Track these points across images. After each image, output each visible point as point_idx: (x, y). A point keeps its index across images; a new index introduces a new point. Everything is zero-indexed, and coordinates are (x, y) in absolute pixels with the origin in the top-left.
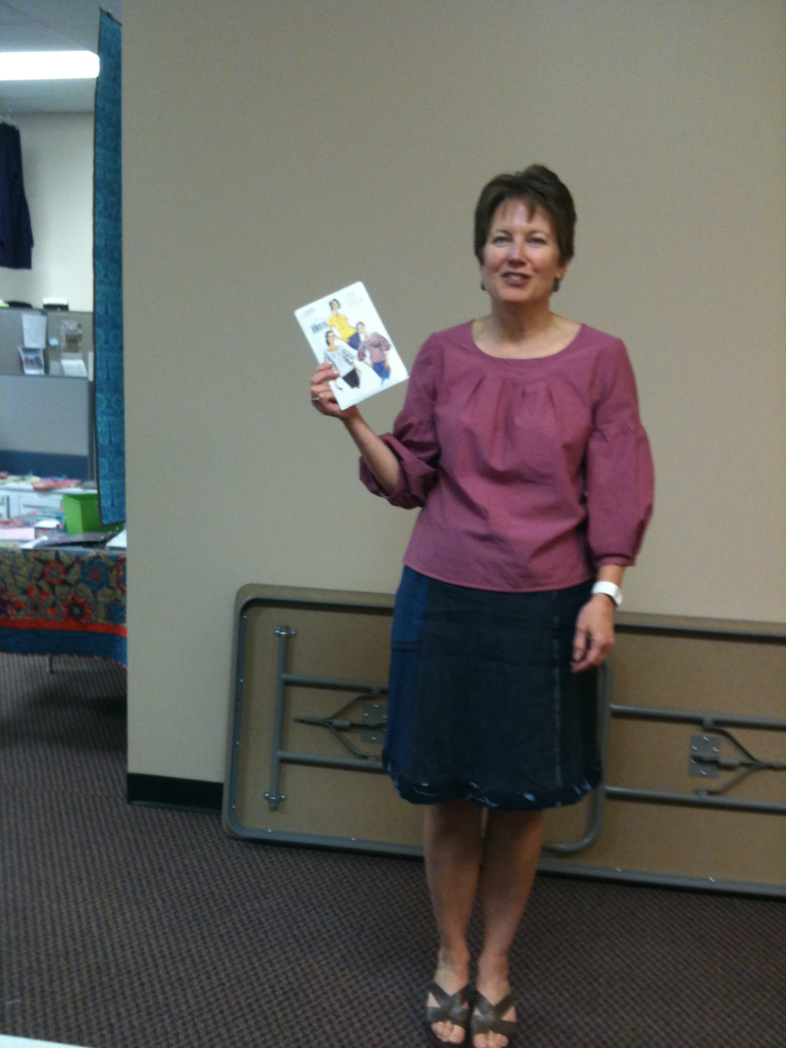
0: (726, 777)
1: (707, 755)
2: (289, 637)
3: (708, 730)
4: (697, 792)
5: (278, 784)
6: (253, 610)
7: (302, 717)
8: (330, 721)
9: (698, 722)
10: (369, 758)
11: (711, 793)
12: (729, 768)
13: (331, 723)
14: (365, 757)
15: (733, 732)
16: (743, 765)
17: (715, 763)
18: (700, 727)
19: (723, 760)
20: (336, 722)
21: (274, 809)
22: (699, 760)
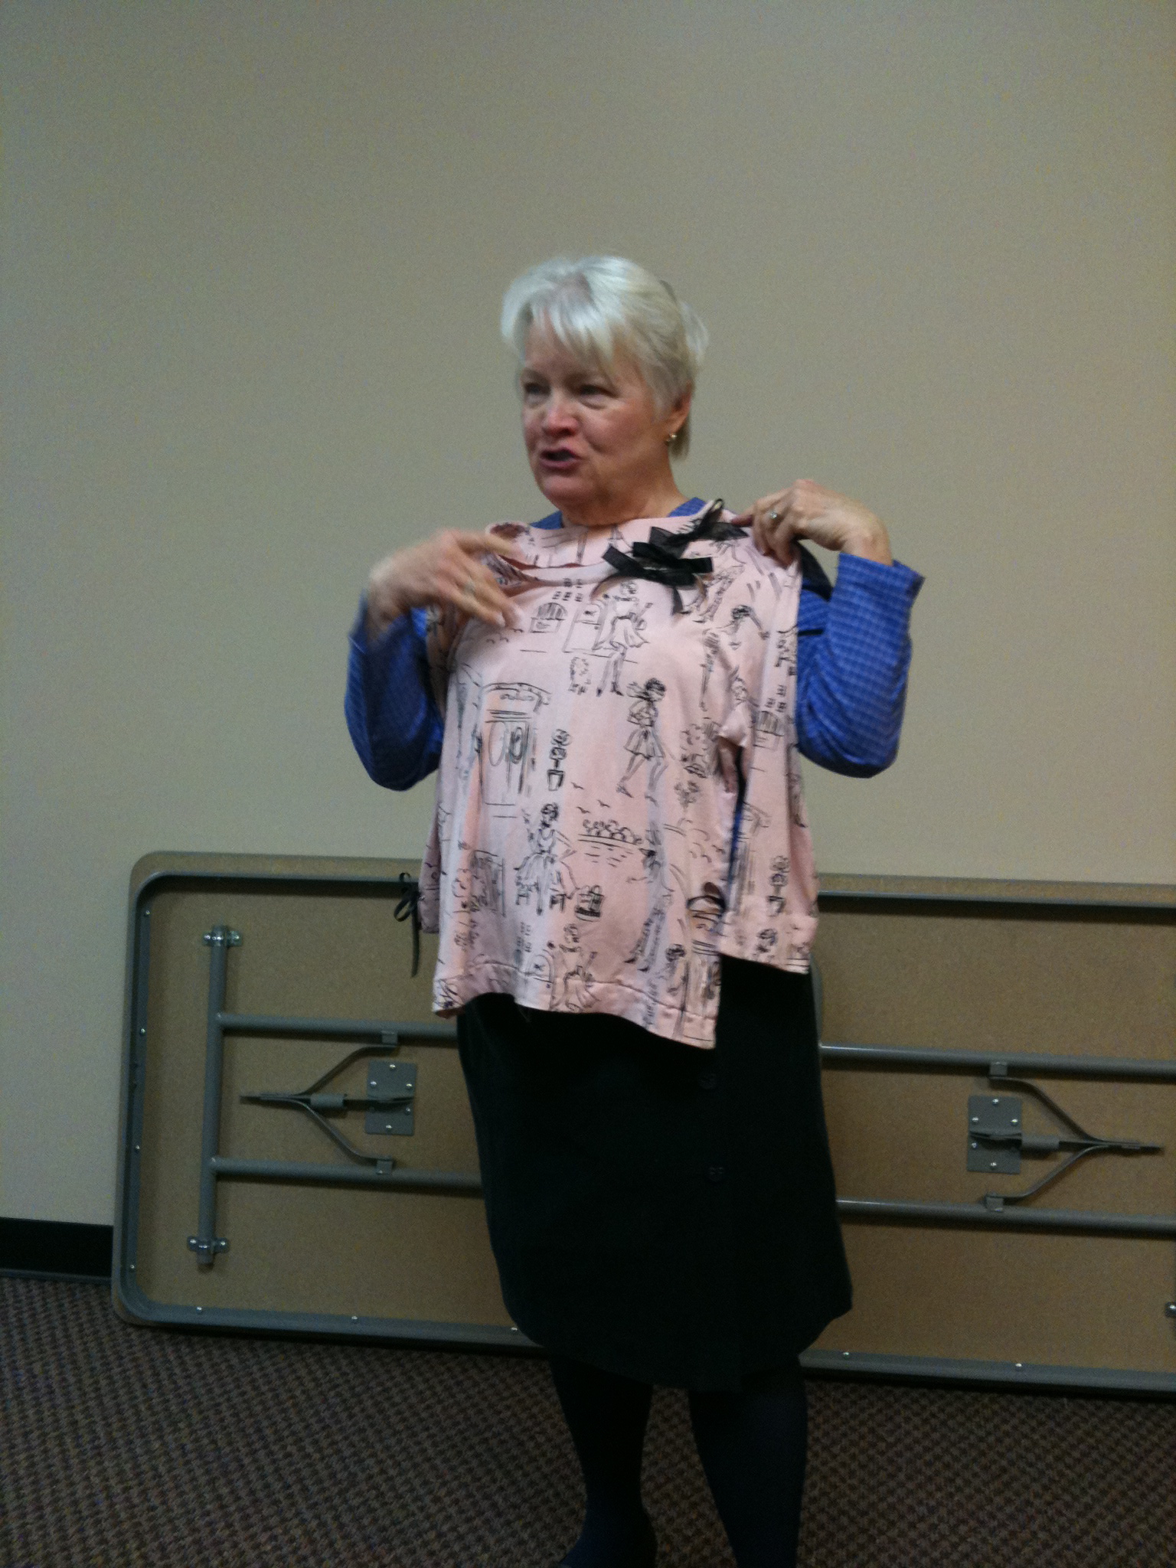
0: (1035, 1171)
1: (1000, 1132)
2: (228, 945)
3: (998, 1084)
4: (983, 1201)
5: (213, 1219)
6: (164, 900)
7: (257, 1092)
8: (305, 1097)
9: (979, 1070)
10: (379, 1162)
11: (1009, 1201)
12: (1041, 1153)
13: (307, 1102)
14: (372, 1162)
15: (1045, 1086)
16: (1064, 1146)
17: (1013, 1145)
18: (984, 1081)
19: (1028, 1140)
20: (317, 1099)
21: (209, 1266)
22: (986, 1142)
